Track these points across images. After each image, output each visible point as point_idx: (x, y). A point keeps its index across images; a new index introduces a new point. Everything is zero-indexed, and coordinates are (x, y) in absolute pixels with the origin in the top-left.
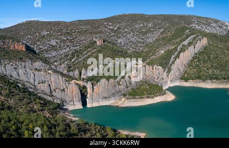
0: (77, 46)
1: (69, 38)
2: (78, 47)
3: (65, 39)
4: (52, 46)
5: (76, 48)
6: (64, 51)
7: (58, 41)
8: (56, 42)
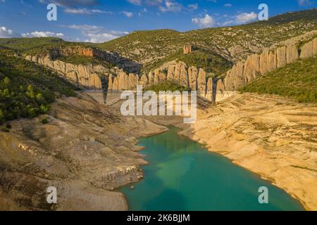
0: (162, 55)
1: (157, 47)
2: (164, 57)
3: (152, 47)
4: (136, 55)
5: (161, 58)
6: (146, 60)
7: (142, 50)
8: (141, 52)
